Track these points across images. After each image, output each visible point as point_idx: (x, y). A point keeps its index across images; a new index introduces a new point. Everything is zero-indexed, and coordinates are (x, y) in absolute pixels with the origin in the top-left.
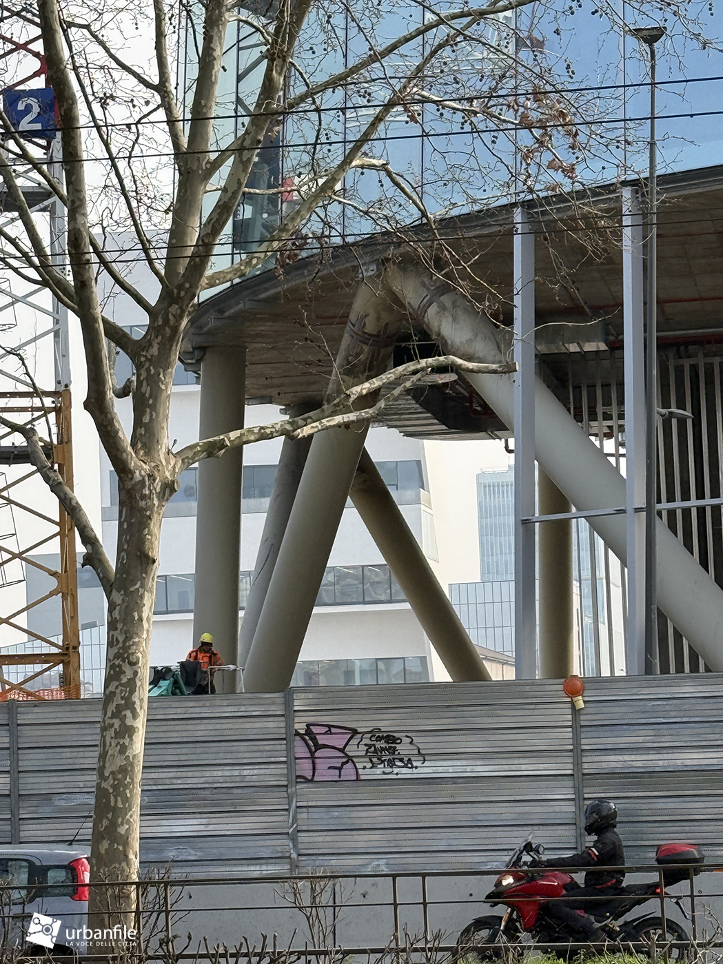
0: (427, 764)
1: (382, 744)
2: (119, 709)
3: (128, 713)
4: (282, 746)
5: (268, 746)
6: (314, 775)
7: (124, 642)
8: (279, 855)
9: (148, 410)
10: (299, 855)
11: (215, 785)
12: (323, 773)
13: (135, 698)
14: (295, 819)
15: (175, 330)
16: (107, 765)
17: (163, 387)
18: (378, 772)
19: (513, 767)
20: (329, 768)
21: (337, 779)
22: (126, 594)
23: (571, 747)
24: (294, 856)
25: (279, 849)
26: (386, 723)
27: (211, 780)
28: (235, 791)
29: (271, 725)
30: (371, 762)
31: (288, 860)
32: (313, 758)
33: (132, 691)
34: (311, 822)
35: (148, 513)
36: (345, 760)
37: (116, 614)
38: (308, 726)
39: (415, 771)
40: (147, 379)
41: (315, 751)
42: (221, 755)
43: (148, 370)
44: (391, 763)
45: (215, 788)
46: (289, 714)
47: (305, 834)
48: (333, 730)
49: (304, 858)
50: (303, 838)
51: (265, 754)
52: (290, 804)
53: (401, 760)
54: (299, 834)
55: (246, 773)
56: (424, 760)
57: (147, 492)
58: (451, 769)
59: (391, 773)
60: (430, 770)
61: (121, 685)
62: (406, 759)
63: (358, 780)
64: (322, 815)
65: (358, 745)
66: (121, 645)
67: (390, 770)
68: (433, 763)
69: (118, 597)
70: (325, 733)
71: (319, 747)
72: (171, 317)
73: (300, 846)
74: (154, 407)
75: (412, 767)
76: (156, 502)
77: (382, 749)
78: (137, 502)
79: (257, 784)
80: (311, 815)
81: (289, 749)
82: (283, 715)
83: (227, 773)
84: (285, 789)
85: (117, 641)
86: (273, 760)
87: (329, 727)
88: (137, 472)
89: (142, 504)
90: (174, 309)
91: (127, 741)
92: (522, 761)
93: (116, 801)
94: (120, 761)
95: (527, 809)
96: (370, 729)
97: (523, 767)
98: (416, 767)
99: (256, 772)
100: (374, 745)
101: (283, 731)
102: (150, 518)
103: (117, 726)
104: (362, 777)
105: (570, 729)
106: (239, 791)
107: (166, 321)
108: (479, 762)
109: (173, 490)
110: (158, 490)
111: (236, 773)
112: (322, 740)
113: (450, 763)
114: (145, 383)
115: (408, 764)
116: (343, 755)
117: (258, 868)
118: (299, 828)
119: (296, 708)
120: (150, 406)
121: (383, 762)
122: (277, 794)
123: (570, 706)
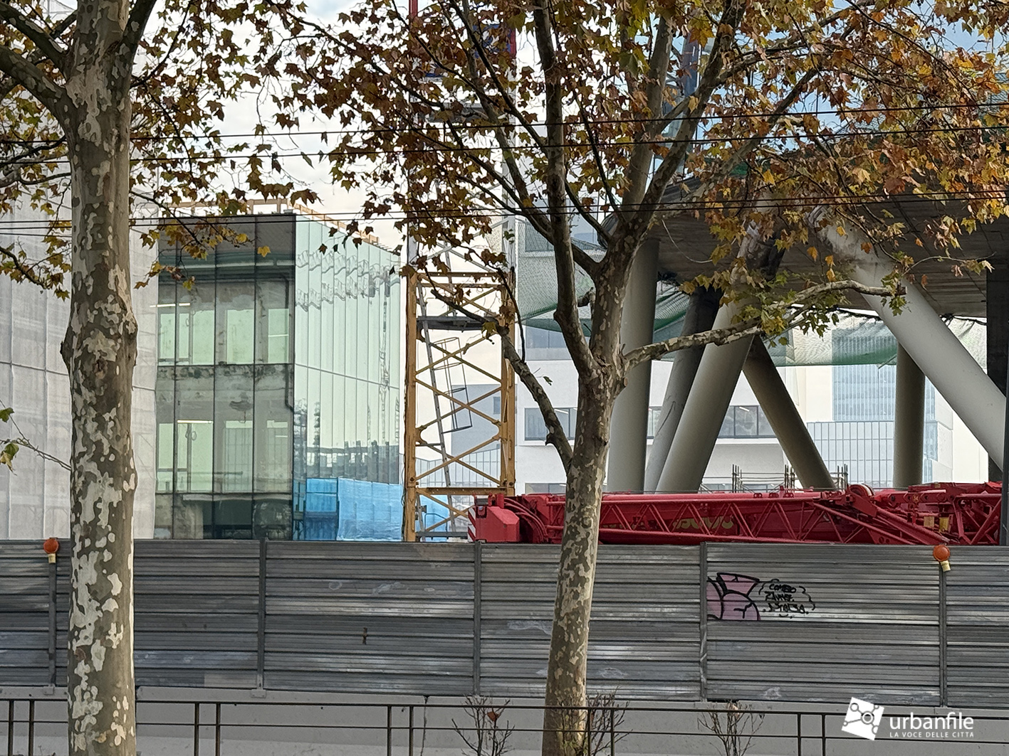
0: (816, 610)
1: (780, 592)
2: (574, 563)
3: (581, 566)
4: (696, 589)
5: (685, 589)
6: (722, 615)
7: (579, 510)
8: (692, 679)
9: (605, 320)
10: (708, 679)
11: (641, 619)
12: (730, 614)
13: (587, 554)
14: (705, 650)
15: (629, 255)
16: (563, 607)
17: (618, 302)
18: (776, 615)
19: (889, 617)
20: (735, 610)
21: (742, 619)
22: (582, 469)
23: (938, 602)
24: (704, 680)
25: (691, 674)
26: (783, 576)
27: (637, 614)
28: (656, 625)
29: (689, 572)
30: (770, 606)
31: (698, 684)
32: (722, 600)
33: (585, 549)
34: (718, 653)
35: (602, 404)
36: (749, 603)
37: (574, 486)
38: (719, 574)
39: (806, 615)
40: (604, 294)
41: (724, 595)
42: (646, 595)
43: (606, 288)
44: (787, 608)
45: (641, 622)
46: (703, 565)
47: (714, 663)
48: (739, 579)
49: (712, 682)
50: (712, 665)
51: (682, 596)
52: (701, 638)
53: (795, 606)
54: (708, 662)
55: (666, 610)
56: (815, 607)
57: (602, 387)
58: (836, 616)
59: (786, 616)
60: (819, 615)
61: (576, 543)
62: (799, 605)
63: (758, 620)
64: (728, 648)
65: (759, 592)
66: (576, 511)
67: (786, 614)
68: (822, 610)
69: (575, 472)
70: (733, 581)
71: (727, 592)
72: (626, 245)
73: (709, 672)
74: (609, 318)
75: (804, 612)
76: (608, 395)
77: (780, 596)
78: (593, 395)
79: (675, 620)
80: (718, 648)
81: (703, 593)
82: (699, 565)
83: (651, 610)
84: (697, 625)
85: (574, 507)
86: (689, 601)
87: (736, 576)
88: (595, 371)
89: (598, 397)
90: (629, 239)
91: (579, 589)
92: (896, 612)
93: (570, 637)
94: (574, 605)
95: (899, 652)
96: (770, 580)
97: (897, 617)
98: (807, 613)
99: (674, 610)
100: (773, 593)
101: (698, 577)
102: (603, 408)
103: (571, 576)
104: (762, 619)
105: (938, 588)
106: (661, 625)
107: (622, 248)
108: (860, 611)
109: (622, 386)
110: (610, 386)
111: (658, 610)
112: (729, 586)
113: (836, 611)
114: (603, 298)
115: (801, 609)
116: (746, 599)
117: (674, 688)
118: (709, 658)
119: (709, 560)
120: (605, 317)
121: (780, 607)
122: (692, 629)
123: (937, 568)
